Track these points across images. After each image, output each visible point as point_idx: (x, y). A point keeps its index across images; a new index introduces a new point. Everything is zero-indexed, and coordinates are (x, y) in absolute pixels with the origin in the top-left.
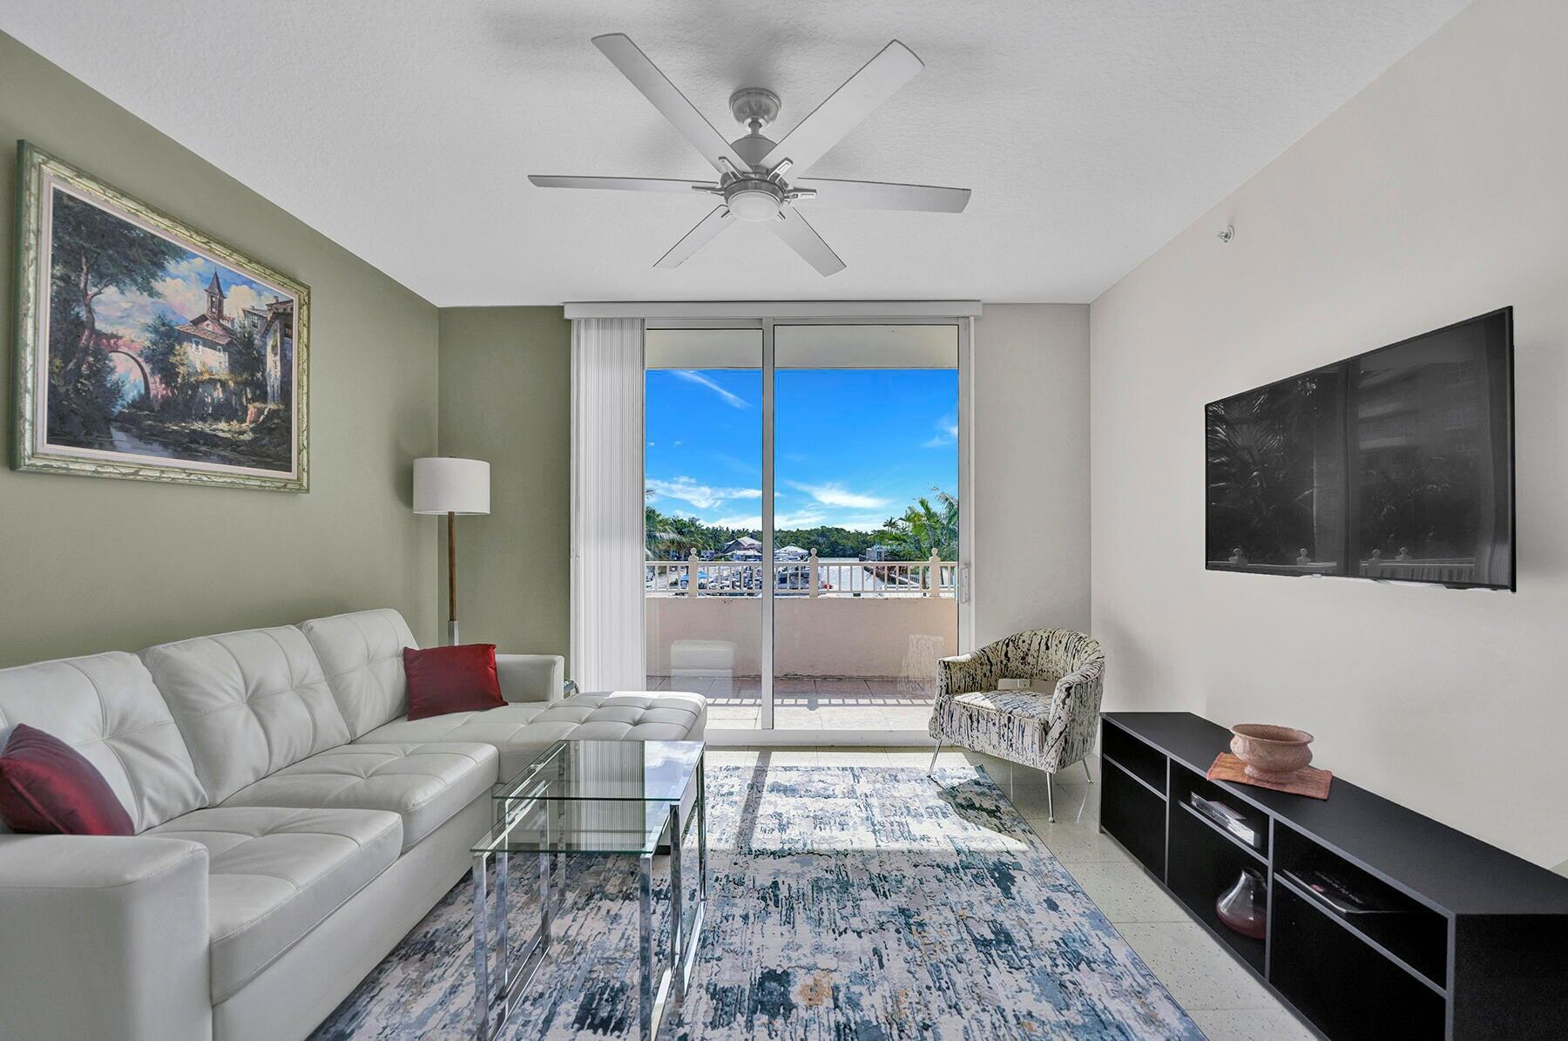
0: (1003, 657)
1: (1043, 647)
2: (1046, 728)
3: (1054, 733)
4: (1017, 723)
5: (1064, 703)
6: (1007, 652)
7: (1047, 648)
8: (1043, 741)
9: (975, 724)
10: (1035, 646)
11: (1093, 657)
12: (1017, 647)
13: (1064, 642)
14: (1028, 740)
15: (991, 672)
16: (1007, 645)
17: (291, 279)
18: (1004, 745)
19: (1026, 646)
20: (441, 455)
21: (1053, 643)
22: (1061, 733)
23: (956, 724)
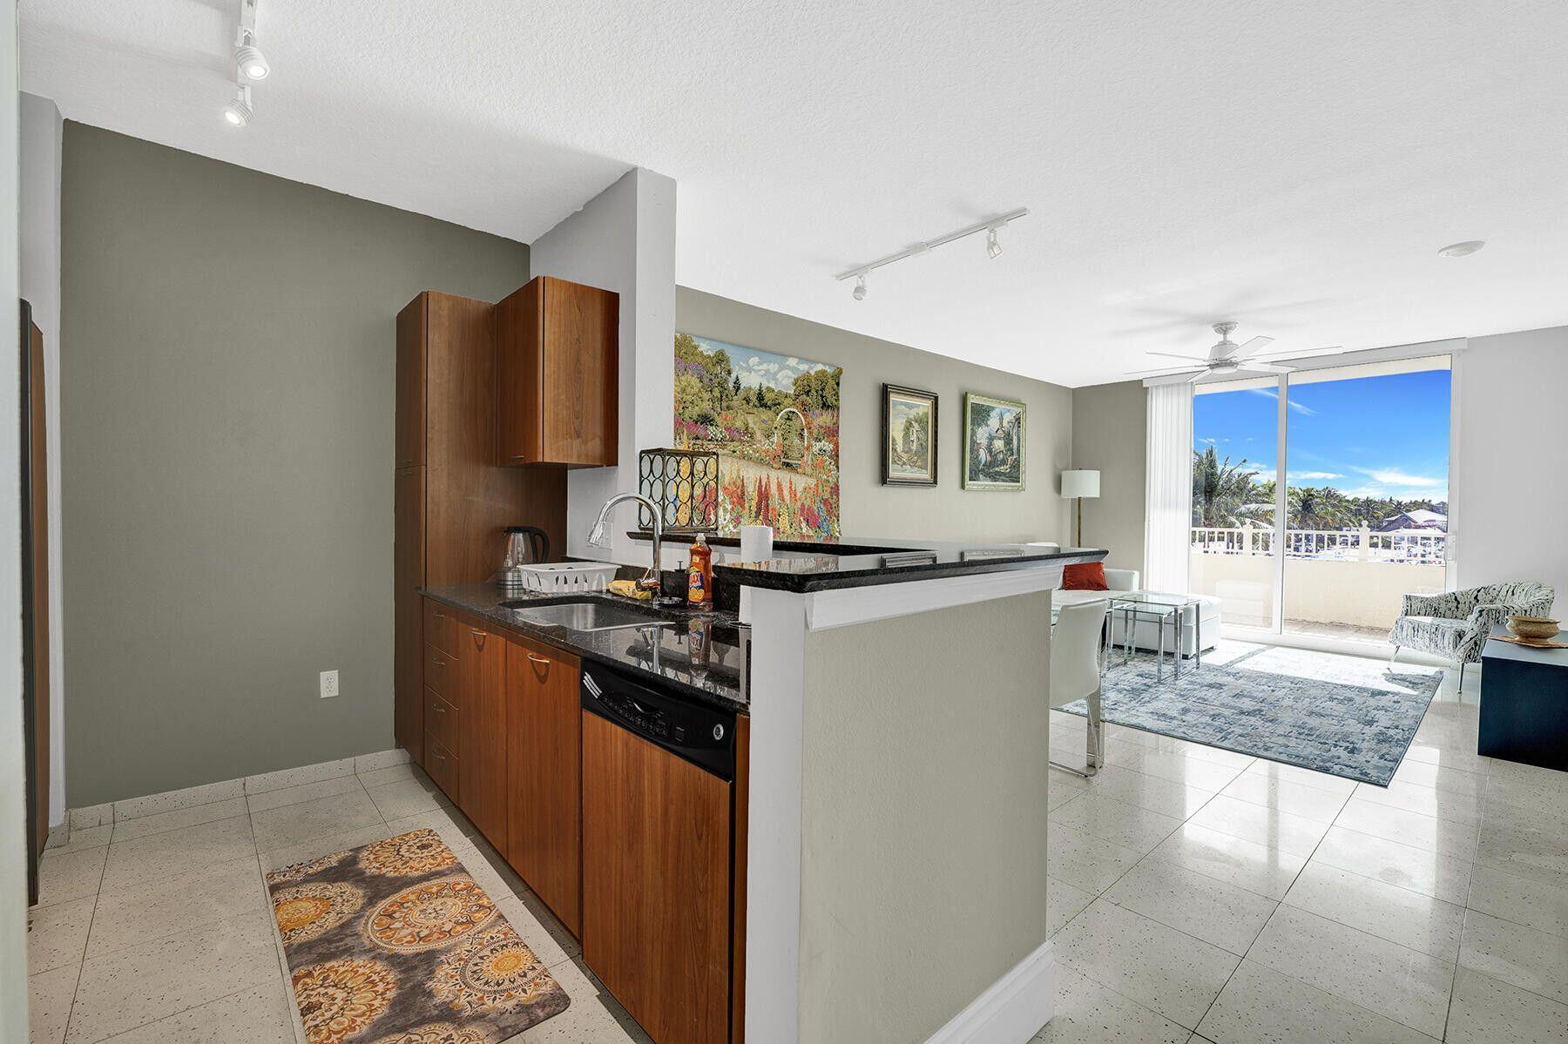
2: (1460, 635)
3: (1466, 638)
6: (1477, 595)
7: (1513, 594)
8: (1457, 643)
9: (1416, 633)
14: (1446, 642)
15: (1457, 607)
17: (1017, 403)
20: (1073, 469)
22: (1471, 639)
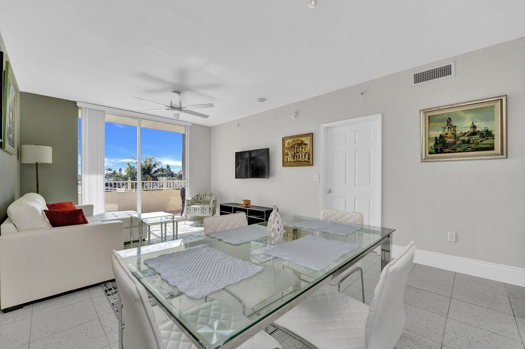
0: (197, 199)
1: (204, 196)
2: (210, 209)
3: (212, 209)
4: (205, 209)
5: (213, 203)
8: (210, 211)
9: (196, 210)
10: (203, 196)
11: (215, 196)
12: (199, 196)
13: (209, 194)
14: (207, 211)
15: (195, 202)
16: (197, 196)
18: (202, 213)
19: (201, 196)
21: (206, 195)
23: (191, 211)
